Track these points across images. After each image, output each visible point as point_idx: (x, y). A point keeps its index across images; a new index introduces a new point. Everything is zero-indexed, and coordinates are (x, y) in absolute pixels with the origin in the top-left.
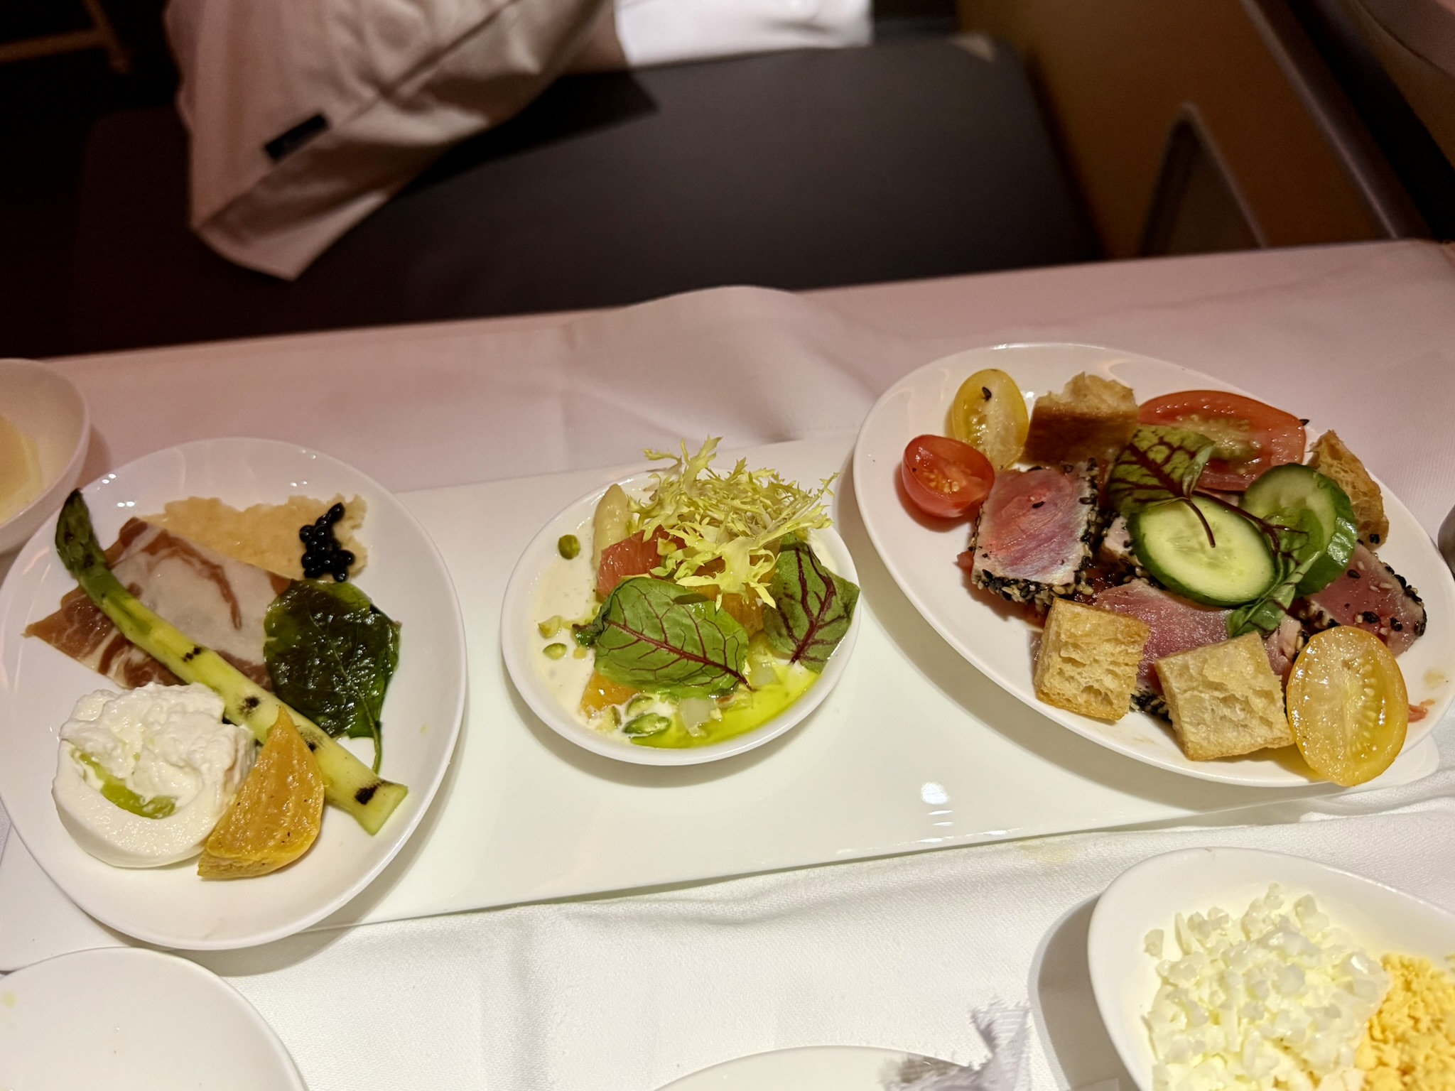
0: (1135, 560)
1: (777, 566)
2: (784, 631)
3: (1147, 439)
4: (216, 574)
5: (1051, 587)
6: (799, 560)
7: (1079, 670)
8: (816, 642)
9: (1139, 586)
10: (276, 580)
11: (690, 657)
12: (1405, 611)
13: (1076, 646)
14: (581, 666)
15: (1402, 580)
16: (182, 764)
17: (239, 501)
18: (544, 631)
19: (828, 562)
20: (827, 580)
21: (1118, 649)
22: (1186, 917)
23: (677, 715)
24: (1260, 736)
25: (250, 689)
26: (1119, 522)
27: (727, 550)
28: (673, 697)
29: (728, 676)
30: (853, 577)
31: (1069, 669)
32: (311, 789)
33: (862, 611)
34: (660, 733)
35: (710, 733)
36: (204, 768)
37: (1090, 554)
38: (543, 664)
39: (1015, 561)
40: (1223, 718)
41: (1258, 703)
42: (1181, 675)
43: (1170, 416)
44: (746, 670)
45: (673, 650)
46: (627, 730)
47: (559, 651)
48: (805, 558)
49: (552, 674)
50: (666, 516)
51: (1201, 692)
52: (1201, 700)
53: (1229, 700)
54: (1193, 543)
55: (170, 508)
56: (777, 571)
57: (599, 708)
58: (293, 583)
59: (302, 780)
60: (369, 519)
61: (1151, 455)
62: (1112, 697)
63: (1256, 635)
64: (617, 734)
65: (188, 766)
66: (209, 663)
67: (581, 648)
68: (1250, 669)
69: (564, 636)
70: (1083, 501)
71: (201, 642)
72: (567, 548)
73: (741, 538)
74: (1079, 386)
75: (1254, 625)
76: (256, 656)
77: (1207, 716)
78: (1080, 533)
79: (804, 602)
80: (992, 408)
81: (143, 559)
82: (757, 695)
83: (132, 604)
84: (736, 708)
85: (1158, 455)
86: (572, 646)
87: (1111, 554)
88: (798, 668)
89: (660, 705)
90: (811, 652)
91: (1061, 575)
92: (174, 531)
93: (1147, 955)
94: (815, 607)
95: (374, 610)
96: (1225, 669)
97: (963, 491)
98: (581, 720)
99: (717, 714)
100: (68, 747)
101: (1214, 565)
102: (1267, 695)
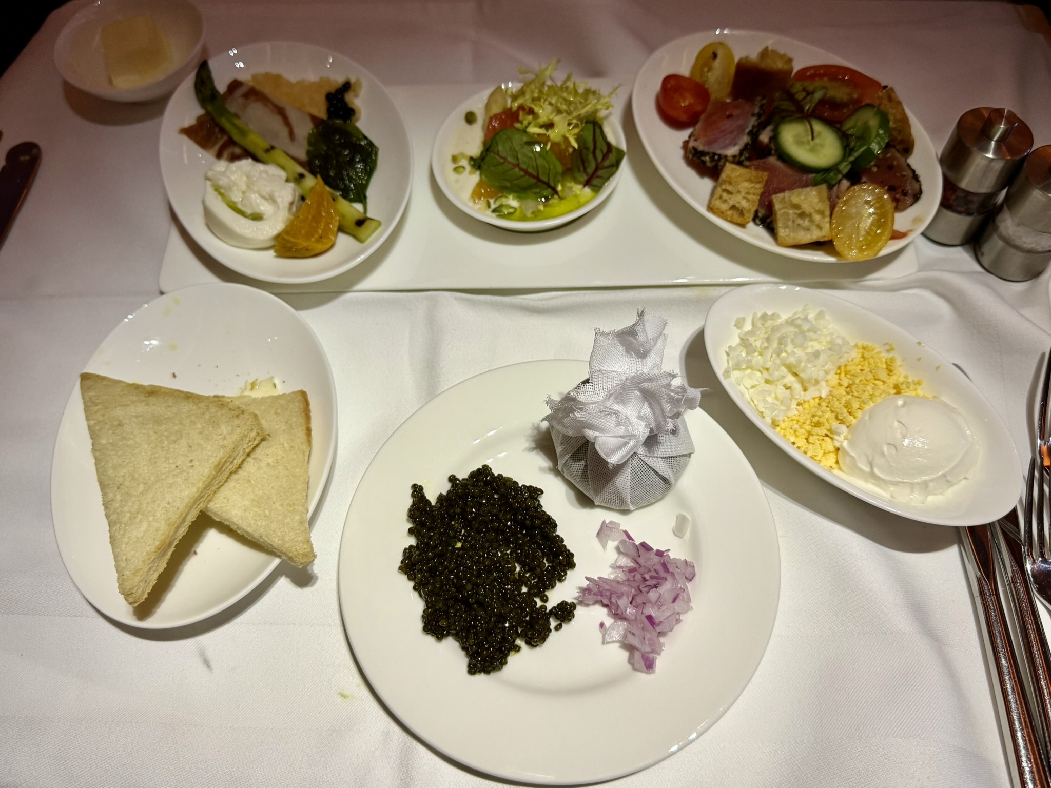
0: (772, 146)
1: (582, 130)
2: (582, 169)
3: (798, 87)
4: (281, 112)
5: (726, 157)
6: (594, 130)
7: (730, 196)
8: (598, 177)
9: (772, 160)
10: (314, 118)
11: (530, 175)
12: (910, 187)
13: (730, 183)
14: (473, 179)
15: (914, 171)
16: (267, 196)
17: (292, 76)
18: (454, 159)
19: (611, 138)
20: (609, 145)
21: (751, 186)
22: (759, 315)
23: (520, 207)
24: (815, 235)
25: (300, 170)
26: (769, 128)
27: (557, 119)
28: (520, 198)
29: (549, 190)
30: (624, 146)
31: (725, 195)
32: (332, 218)
33: (625, 166)
34: (510, 214)
35: (536, 216)
36: (279, 200)
37: (750, 142)
38: (453, 176)
39: (710, 143)
40: (799, 225)
41: (817, 218)
42: (781, 202)
43: (813, 77)
44: (559, 188)
45: (521, 169)
46: (494, 211)
47: (461, 169)
48: (598, 131)
49: (457, 181)
50: (525, 100)
51: (788, 209)
52: (788, 214)
53: (802, 215)
54: (805, 139)
55: (254, 77)
56: (582, 133)
57: (480, 199)
58: (322, 121)
59: (328, 213)
60: (363, 92)
61: (796, 96)
62: (745, 212)
63: (824, 187)
64: (489, 212)
65: (271, 199)
66: (278, 155)
67: (474, 170)
68: (816, 200)
69: (464, 163)
70: (753, 115)
71: (275, 144)
72: (470, 118)
73: (564, 115)
74: (765, 53)
75: (824, 181)
76: (303, 156)
77: (790, 223)
78: (747, 130)
79: (594, 153)
80: (717, 64)
81: (241, 101)
82: (563, 201)
83: (237, 121)
84: (551, 206)
85: (800, 96)
86: (468, 168)
87: (761, 143)
88: (587, 190)
89: (512, 202)
90: (596, 181)
91: (732, 151)
92: (258, 87)
93: (735, 328)
94: (600, 157)
95: (365, 138)
96: (803, 197)
97: (690, 106)
98: (471, 204)
99: (541, 208)
100: (208, 183)
101: (813, 150)
102: (821, 213)
